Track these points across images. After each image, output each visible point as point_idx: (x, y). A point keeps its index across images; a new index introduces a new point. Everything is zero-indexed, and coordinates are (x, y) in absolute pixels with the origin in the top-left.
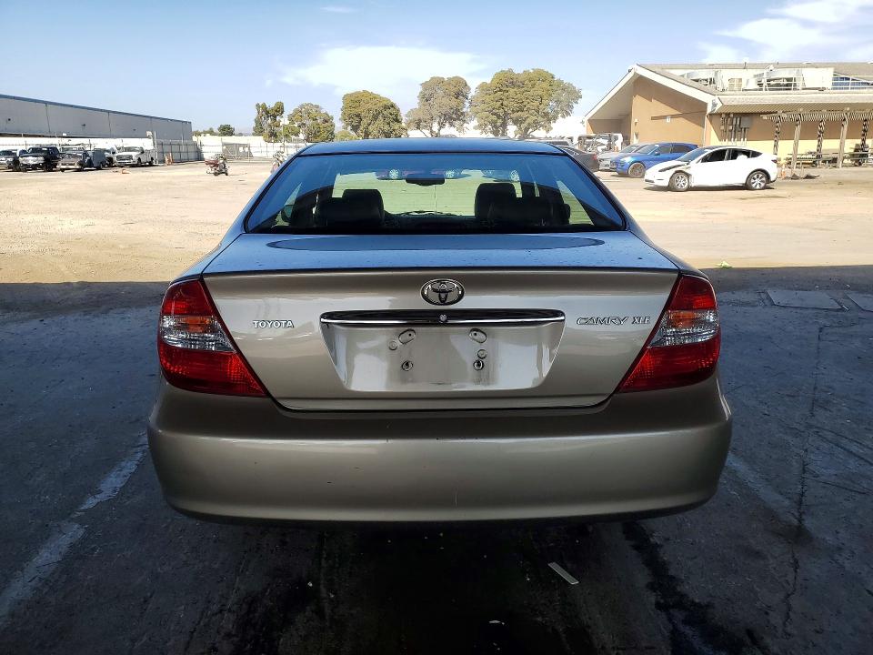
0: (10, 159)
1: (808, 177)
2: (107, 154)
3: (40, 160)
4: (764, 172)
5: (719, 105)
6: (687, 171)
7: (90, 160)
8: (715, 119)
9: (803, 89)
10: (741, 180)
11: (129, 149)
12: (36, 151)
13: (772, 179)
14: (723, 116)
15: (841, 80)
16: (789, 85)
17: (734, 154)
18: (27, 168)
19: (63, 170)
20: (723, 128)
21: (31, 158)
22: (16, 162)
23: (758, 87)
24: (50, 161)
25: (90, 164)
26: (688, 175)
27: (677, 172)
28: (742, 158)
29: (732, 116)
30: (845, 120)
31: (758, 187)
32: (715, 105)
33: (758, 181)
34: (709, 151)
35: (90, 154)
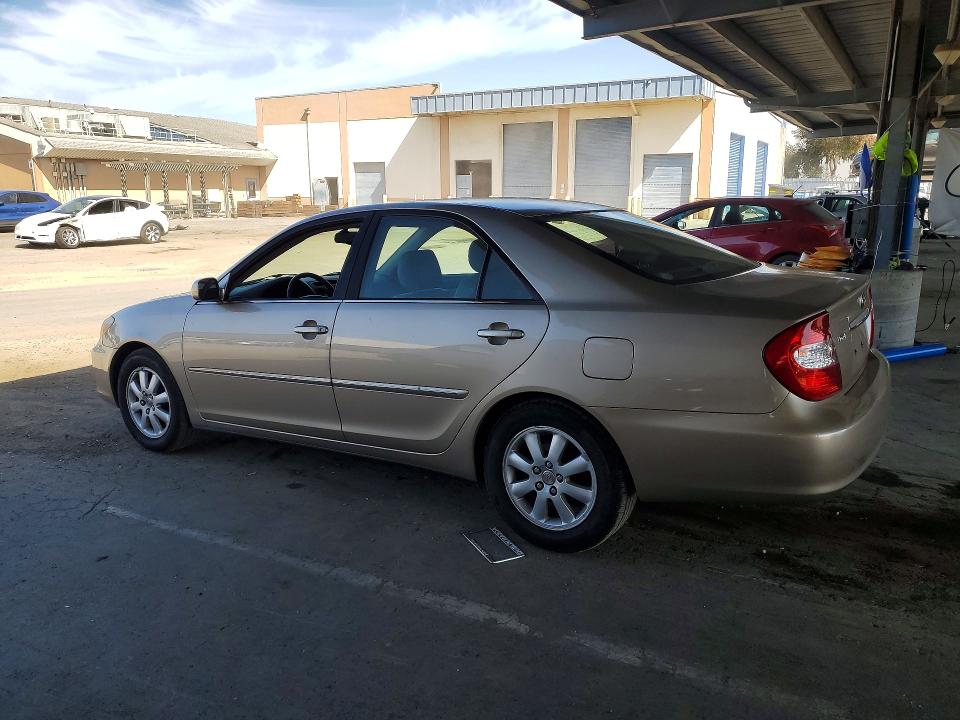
1: (179, 228)
4: (157, 224)
5: (48, 149)
6: (74, 224)
8: (45, 163)
9: (124, 137)
10: (135, 233)
13: (166, 230)
14: (54, 160)
15: (159, 131)
16: (108, 130)
17: (122, 205)
20: (55, 174)
23: (82, 130)
26: (76, 229)
27: (62, 226)
28: (129, 209)
29: (63, 161)
30: (187, 171)
31: (153, 240)
32: (41, 147)
33: (152, 234)
34: (95, 202)
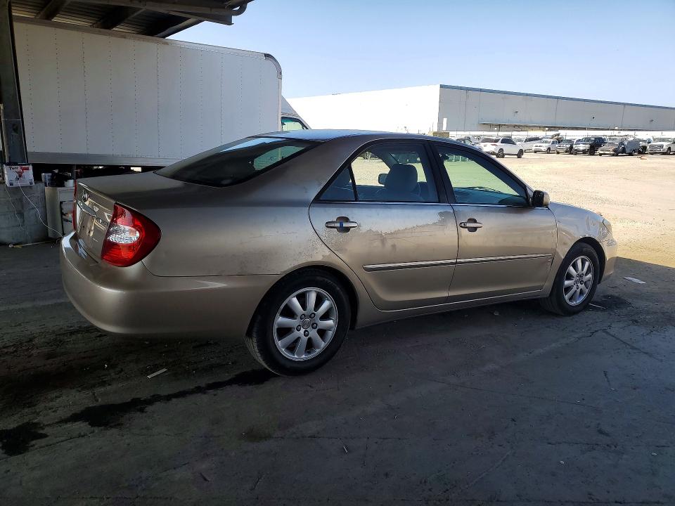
0: (568, 146)
2: (642, 144)
3: (587, 147)
7: (624, 148)
11: (663, 140)
12: (587, 139)
18: (577, 152)
19: (601, 155)
21: (581, 145)
22: (571, 148)
24: (594, 147)
25: (624, 151)
35: (626, 143)
